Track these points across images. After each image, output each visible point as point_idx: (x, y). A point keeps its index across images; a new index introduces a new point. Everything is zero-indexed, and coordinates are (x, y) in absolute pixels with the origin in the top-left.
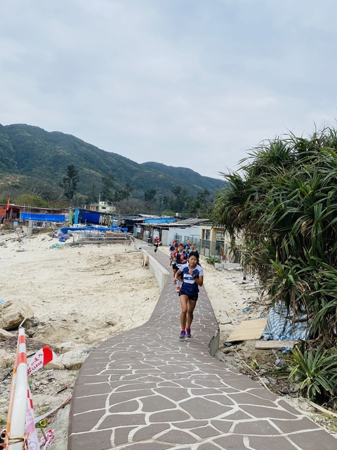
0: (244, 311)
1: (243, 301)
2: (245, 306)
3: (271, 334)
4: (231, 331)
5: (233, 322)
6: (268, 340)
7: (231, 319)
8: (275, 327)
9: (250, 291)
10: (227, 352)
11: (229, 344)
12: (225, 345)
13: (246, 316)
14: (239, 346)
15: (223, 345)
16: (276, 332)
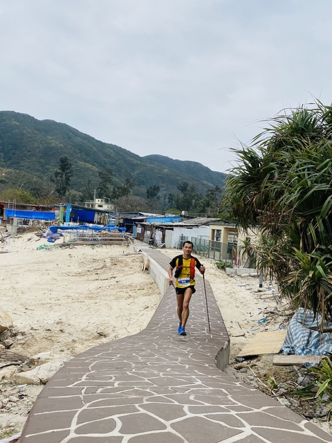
0: (259, 323)
1: (259, 311)
2: (261, 316)
3: (293, 348)
4: (243, 344)
5: (247, 335)
6: (289, 354)
7: (244, 331)
8: (297, 338)
9: (267, 300)
10: (239, 368)
11: (241, 359)
12: (236, 360)
13: (262, 328)
14: (254, 362)
15: (234, 361)
16: (298, 345)
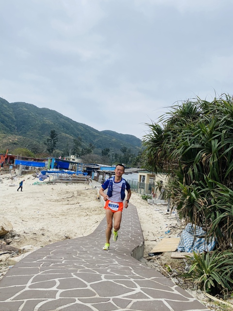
0: (166, 233)
1: (166, 226)
2: (167, 229)
3: (183, 248)
4: (154, 245)
5: (157, 240)
6: (181, 252)
7: (156, 238)
8: (186, 242)
9: (171, 219)
10: (150, 260)
11: (152, 254)
12: (149, 255)
13: (167, 236)
14: (159, 256)
15: (148, 255)
16: (186, 246)
